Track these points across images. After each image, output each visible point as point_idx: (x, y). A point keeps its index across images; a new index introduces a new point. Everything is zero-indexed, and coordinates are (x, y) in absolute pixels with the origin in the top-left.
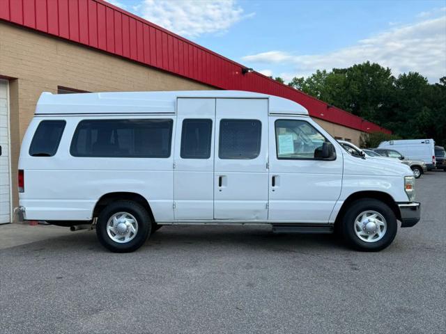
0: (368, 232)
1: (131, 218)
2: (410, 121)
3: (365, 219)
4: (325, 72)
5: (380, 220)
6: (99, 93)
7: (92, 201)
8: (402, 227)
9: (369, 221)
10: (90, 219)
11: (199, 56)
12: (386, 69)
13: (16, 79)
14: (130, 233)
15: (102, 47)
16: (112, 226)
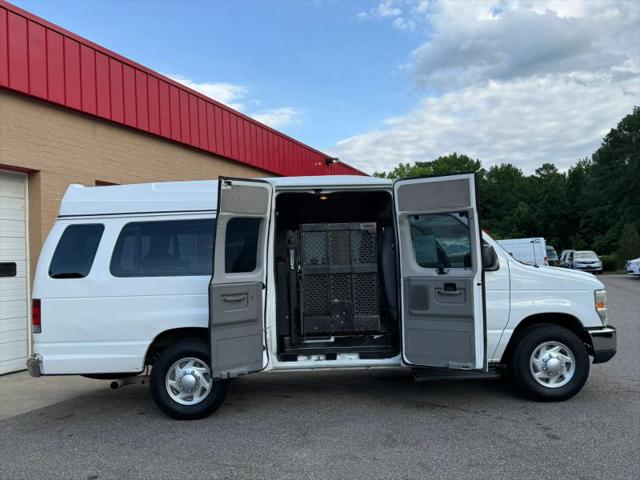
0: (550, 373)
1: (202, 366)
3: (545, 355)
5: (565, 354)
6: (153, 184)
7: (144, 343)
8: (594, 362)
9: (551, 357)
10: (141, 370)
11: (276, 143)
13: (38, 171)
14: (200, 389)
15: (154, 130)
16: (173, 379)
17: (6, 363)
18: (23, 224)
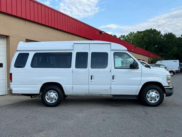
0: (152, 98)
1: (55, 93)
2: (169, 52)
3: (151, 93)
4: (134, 32)
5: (157, 93)
6: (43, 42)
7: (39, 86)
8: (166, 96)
9: (152, 94)
10: (39, 93)
11: (83, 27)
12: (159, 31)
13: (9, 36)
14: (55, 99)
15: (43, 23)
16: (47, 96)
17: (2, 92)
18: (5, 52)
